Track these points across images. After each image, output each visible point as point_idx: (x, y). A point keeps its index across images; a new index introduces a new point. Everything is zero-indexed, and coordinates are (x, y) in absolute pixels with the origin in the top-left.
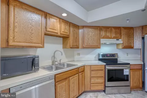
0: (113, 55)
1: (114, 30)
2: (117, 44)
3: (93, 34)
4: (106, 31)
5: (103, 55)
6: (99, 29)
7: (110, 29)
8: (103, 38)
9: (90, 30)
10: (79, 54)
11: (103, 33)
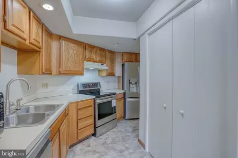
0: (95, 85)
1: (99, 52)
2: (99, 70)
3: (75, 52)
4: (91, 51)
5: (85, 85)
6: (82, 46)
7: (95, 49)
8: (87, 61)
9: (71, 45)
10: (46, 85)
11: (87, 54)
